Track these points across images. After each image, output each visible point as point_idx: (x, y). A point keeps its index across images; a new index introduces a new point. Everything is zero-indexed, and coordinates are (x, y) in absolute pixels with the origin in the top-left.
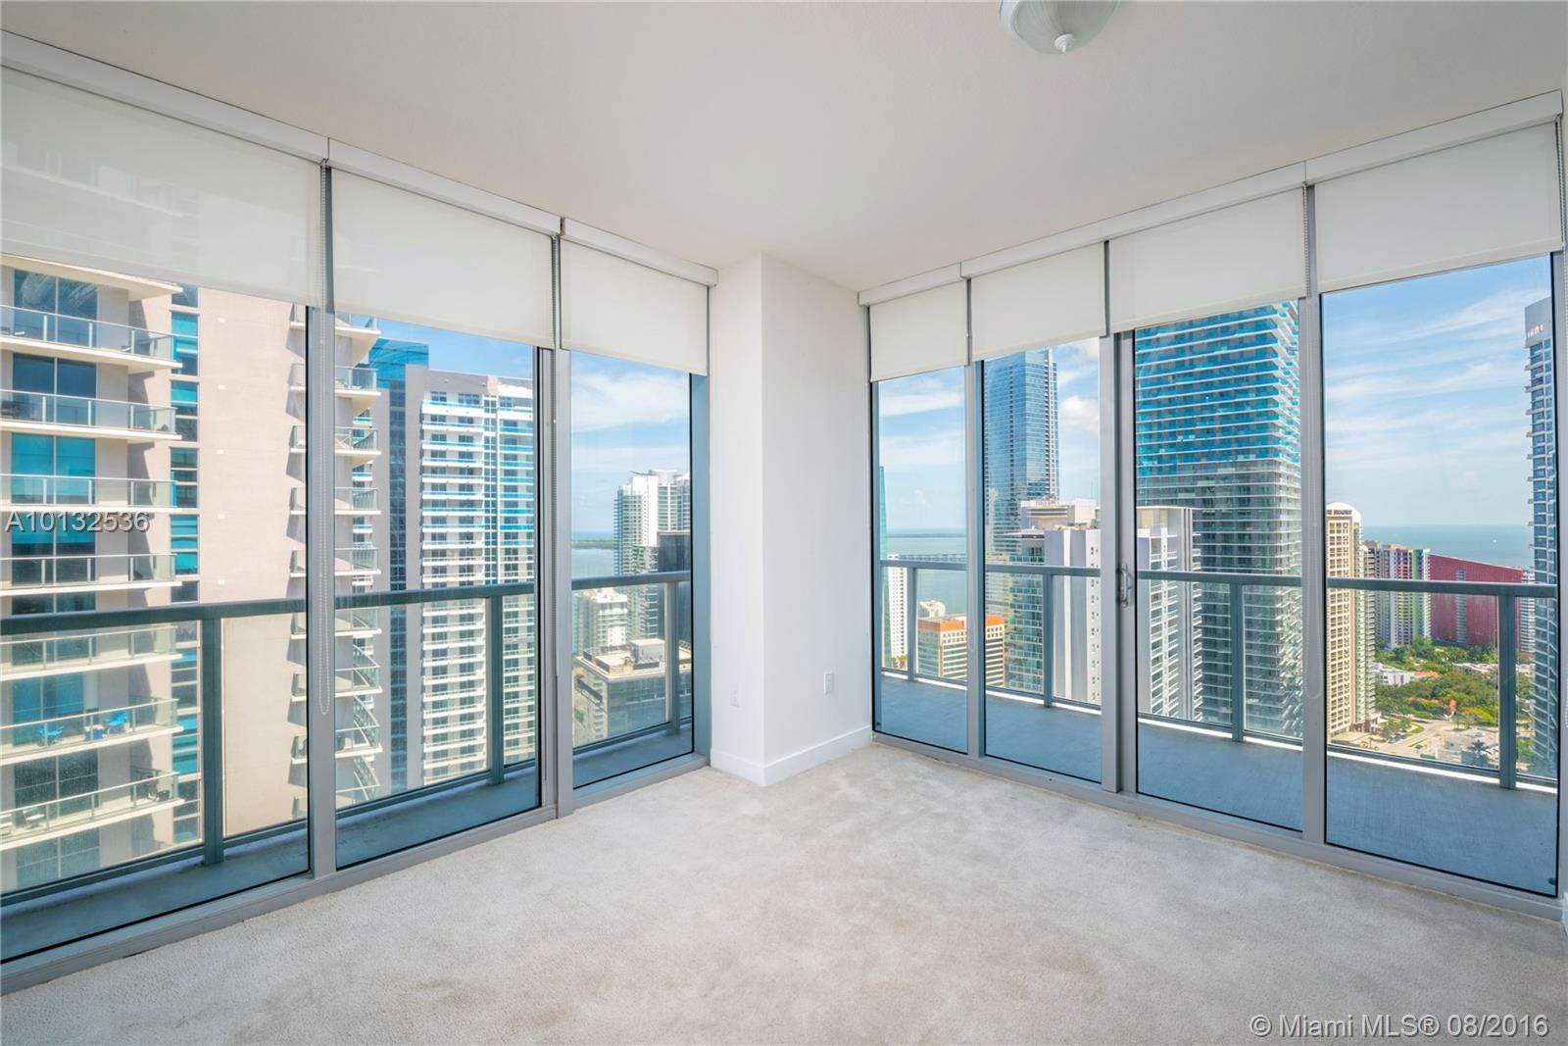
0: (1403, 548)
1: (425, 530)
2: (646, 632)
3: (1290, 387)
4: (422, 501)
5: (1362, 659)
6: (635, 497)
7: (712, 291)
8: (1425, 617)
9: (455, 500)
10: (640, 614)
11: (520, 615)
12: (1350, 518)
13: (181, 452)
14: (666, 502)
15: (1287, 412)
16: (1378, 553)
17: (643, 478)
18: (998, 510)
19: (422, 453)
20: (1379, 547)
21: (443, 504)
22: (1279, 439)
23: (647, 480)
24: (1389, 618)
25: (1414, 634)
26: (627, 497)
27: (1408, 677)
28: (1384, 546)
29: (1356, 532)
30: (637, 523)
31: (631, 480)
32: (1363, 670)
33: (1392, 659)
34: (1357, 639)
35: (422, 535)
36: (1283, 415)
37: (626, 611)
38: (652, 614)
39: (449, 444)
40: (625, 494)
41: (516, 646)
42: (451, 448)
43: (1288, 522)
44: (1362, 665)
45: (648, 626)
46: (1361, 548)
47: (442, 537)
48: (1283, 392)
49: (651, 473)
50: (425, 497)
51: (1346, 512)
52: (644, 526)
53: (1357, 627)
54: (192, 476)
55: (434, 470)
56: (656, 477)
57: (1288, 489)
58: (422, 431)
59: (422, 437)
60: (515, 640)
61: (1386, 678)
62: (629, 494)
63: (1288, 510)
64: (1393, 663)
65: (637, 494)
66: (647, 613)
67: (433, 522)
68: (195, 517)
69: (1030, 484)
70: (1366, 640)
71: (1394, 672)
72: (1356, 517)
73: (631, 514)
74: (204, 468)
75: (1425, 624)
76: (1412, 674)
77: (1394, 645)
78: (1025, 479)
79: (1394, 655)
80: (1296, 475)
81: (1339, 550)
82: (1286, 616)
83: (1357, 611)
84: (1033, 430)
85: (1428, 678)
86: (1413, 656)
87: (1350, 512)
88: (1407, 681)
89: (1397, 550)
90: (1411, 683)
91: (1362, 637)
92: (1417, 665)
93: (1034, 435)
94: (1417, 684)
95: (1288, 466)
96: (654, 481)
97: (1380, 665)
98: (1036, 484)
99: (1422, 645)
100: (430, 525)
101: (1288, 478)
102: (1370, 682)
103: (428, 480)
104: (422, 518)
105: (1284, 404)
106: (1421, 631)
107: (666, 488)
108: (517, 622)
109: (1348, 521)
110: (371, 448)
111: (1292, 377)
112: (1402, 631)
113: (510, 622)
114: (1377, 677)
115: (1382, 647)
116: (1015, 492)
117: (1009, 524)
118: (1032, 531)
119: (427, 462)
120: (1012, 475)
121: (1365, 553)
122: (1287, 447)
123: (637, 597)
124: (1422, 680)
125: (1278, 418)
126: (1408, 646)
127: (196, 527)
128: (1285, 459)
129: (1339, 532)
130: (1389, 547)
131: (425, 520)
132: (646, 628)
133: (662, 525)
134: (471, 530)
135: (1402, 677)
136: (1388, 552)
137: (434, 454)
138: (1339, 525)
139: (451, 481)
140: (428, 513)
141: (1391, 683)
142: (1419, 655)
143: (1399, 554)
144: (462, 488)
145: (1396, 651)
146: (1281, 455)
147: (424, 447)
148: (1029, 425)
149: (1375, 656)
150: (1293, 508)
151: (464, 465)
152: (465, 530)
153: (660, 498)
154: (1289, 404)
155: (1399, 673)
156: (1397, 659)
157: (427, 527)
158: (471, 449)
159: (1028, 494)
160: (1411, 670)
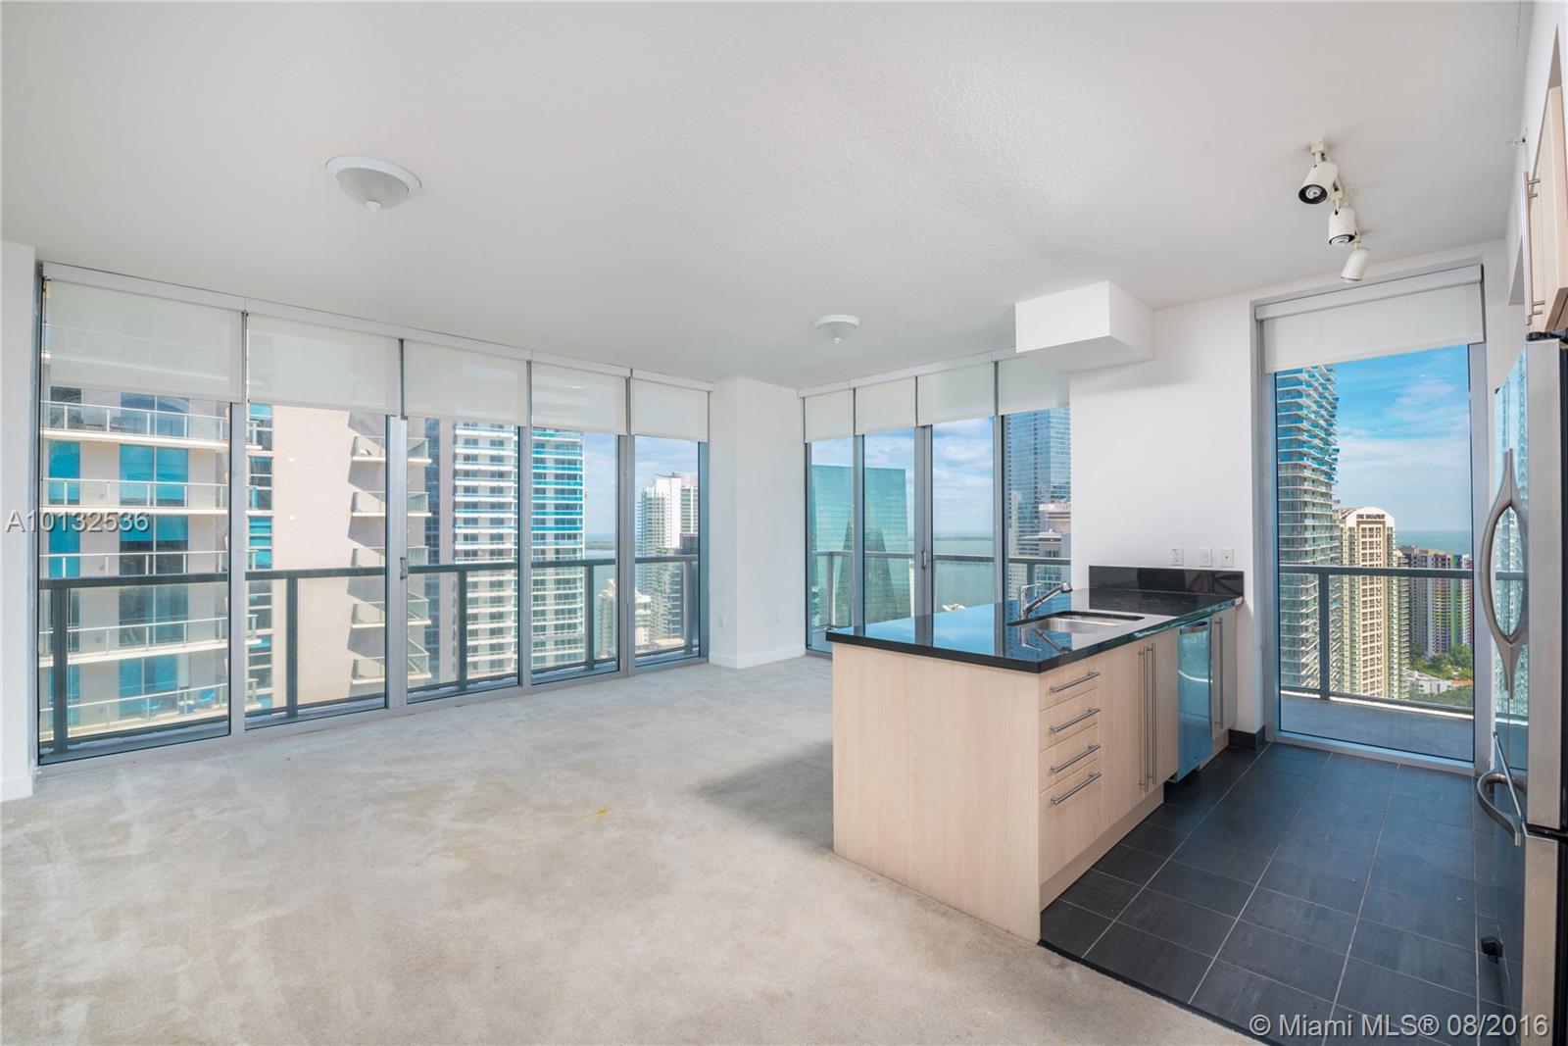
0: (1441, 553)
1: (457, 531)
2: (669, 633)
3: (1316, 389)
4: (455, 503)
5: (1396, 666)
6: (658, 499)
7: (711, 394)
8: (1464, 625)
9: (485, 502)
10: (663, 615)
11: (547, 613)
12: (1383, 523)
13: (261, 460)
14: (689, 505)
15: (1313, 416)
16: (1415, 558)
17: (667, 481)
18: (1022, 513)
19: (455, 456)
20: (1416, 552)
21: (474, 506)
22: (1305, 442)
23: (670, 482)
24: (1426, 624)
25: (1453, 642)
26: (650, 499)
27: (1445, 685)
28: (1421, 552)
29: (1389, 537)
30: (661, 525)
31: (654, 482)
32: (1396, 678)
33: (1430, 667)
34: (1390, 646)
35: (455, 536)
36: (1308, 419)
37: (649, 612)
38: (676, 615)
39: (482, 448)
40: (648, 496)
41: (543, 644)
42: (483, 452)
43: (1314, 526)
44: (1396, 672)
45: (671, 627)
46: (1395, 553)
47: (474, 538)
48: (1309, 396)
49: (674, 476)
50: (458, 499)
51: (1378, 516)
52: (667, 528)
53: (1390, 634)
54: (268, 482)
55: (467, 474)
56: (680, 479)
57: (1313, 493)
58: (455, 436)
59: (455, 443)
60: (542, 637)
61: (1422, 686)
62: (653, 496)
63: (1313, 515)
64: (1430, 671)
65: (660, 496)
66: (670, 613)
67: (465, 523)
68: (269, 519)
69: (1054, 487)
70: (1400, 648)
71: (1430, 680)
72: (1390, 521)
73: (654, 516)
74: (277, 473)
75: (1464, 631)
76: (1449, 683)
77: (1431, 653)
78: (1049, 482)
79: (1431, 663)
80: (1321, 479)
81: (1371, 554)
82: (1312, 621)
83: (1390, 617)
84: (1057, 433)
85: (1465, 687)
86: (1452, 664)
87: (1383, 516)
88: (1443, 689)
89: (1435, 555)
90: (1448, 691)
91: (1396, 644)
92: (1455, 673)
93: (1058, 438)
94: (1454, 692)
95: (1313, 470)
96: (677, 483)
97: (1416, 673)
98: (1060, 487)
99: (1461, 653)
100: (462, 525)
101: (1313, 481)
102: (1403, 691)
103: (461, 483)
104: (455, 519)
105: (1309, 407)
106: (1459, 639)
107: (689, 490)
108: (545, 620)
109: (1381, 526)
110: (423, 456)
111: (1317, 380)
112: (1440, 638)
113: (538, 620)
114: (1413, 685)
115: (1419, 655)
116: (1038, 495)
117: (1032, 527)
118: (1049, 534)
119: (460, 466)
120: (1036, 478)
121: (1399, 558)
122: (1312, 451)
123: (659, 598)
124: (1459, 689)
125: (1302, 422)
126: (1447, 655)
127: (270, 527)
128: (1309, 463)
129: (1371, 536)
130: (1427, 552)
131: (458, 521)
132: (669, 629)
133: (685, 526)
134: (501, 531)
135: (1439, 685)
136: (1426, 557)
137: (467, 458)
138: (1371, 529)
139: (483, 484)
140: (460, 515)
141: (1427, 691)
142: (1458, 663)
143: (1437, 560)
144: (494, 490)
145: (1433, 660)
146: (1305, 458)
147: (457, 451)
148: (1053, 427)
149: (1412, 664)
150: (1319, 512)
151: (495, 468)
152: (495, 531)
153: (682, 500)
154: (1315, 407)
155: (1436, 681)
156: (1435, 667)
157: (460, 528)
158: (502, 453)
159: (1052, 497)
160: (1449, 678)
